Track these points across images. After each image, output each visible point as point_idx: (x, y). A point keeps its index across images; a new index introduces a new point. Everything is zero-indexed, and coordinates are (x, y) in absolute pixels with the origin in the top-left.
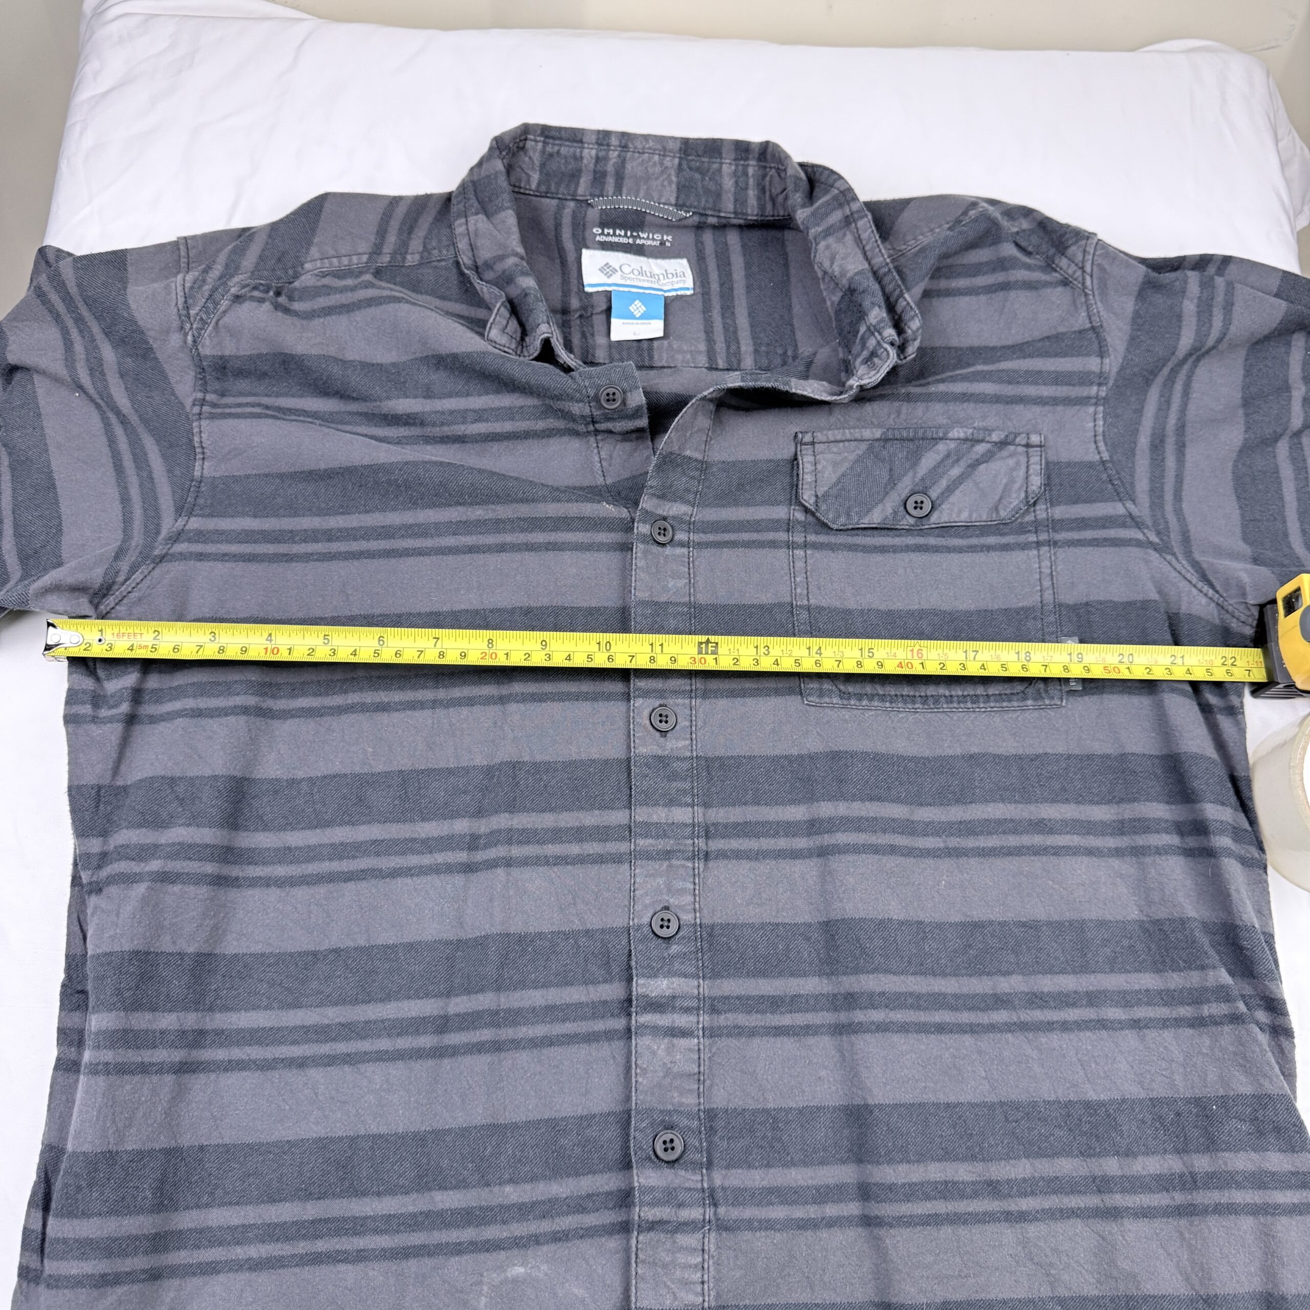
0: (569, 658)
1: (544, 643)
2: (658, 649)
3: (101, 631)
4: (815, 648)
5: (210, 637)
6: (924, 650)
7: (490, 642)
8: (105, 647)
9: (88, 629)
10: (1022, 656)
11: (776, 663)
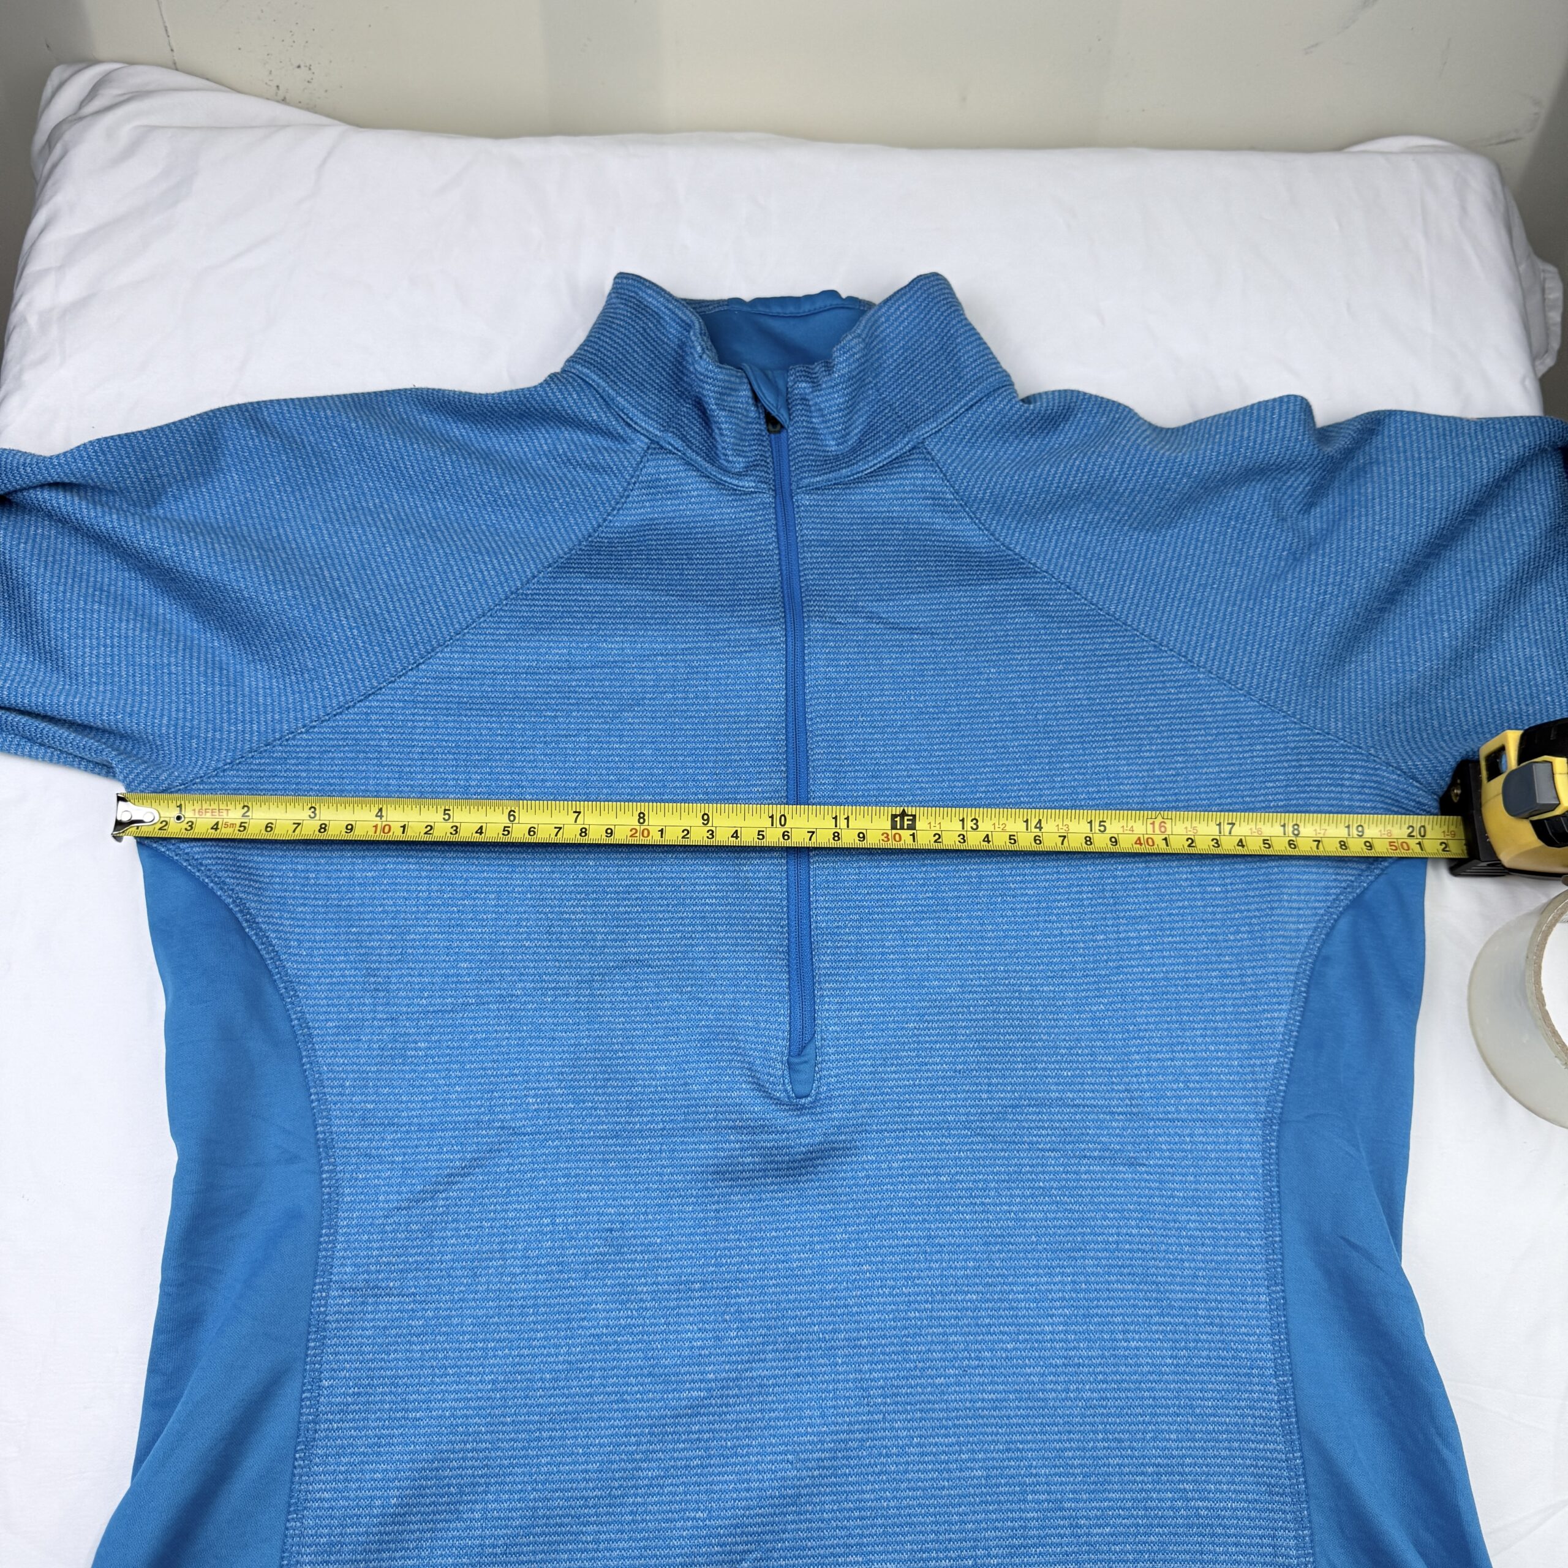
0: (735, 835)
1: (706, 818)
2: (843, 823)
3: (180, 806)
4: (1034, 822)
5: (310, 812)
6: (1168, 822)
7: (642, 816)
8: (184, 825)
9: (164, 805)
10: (1289, 829)
11: (987, 839)
